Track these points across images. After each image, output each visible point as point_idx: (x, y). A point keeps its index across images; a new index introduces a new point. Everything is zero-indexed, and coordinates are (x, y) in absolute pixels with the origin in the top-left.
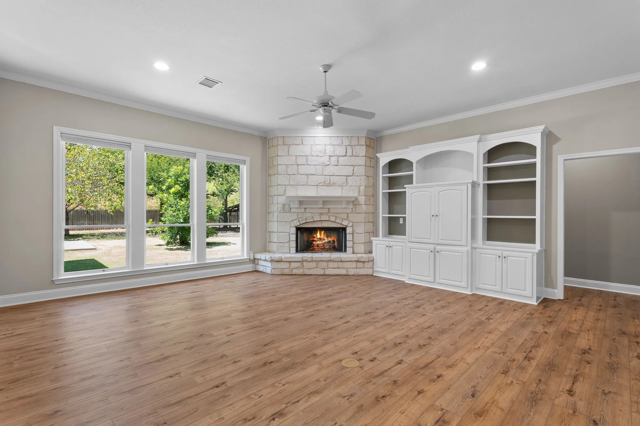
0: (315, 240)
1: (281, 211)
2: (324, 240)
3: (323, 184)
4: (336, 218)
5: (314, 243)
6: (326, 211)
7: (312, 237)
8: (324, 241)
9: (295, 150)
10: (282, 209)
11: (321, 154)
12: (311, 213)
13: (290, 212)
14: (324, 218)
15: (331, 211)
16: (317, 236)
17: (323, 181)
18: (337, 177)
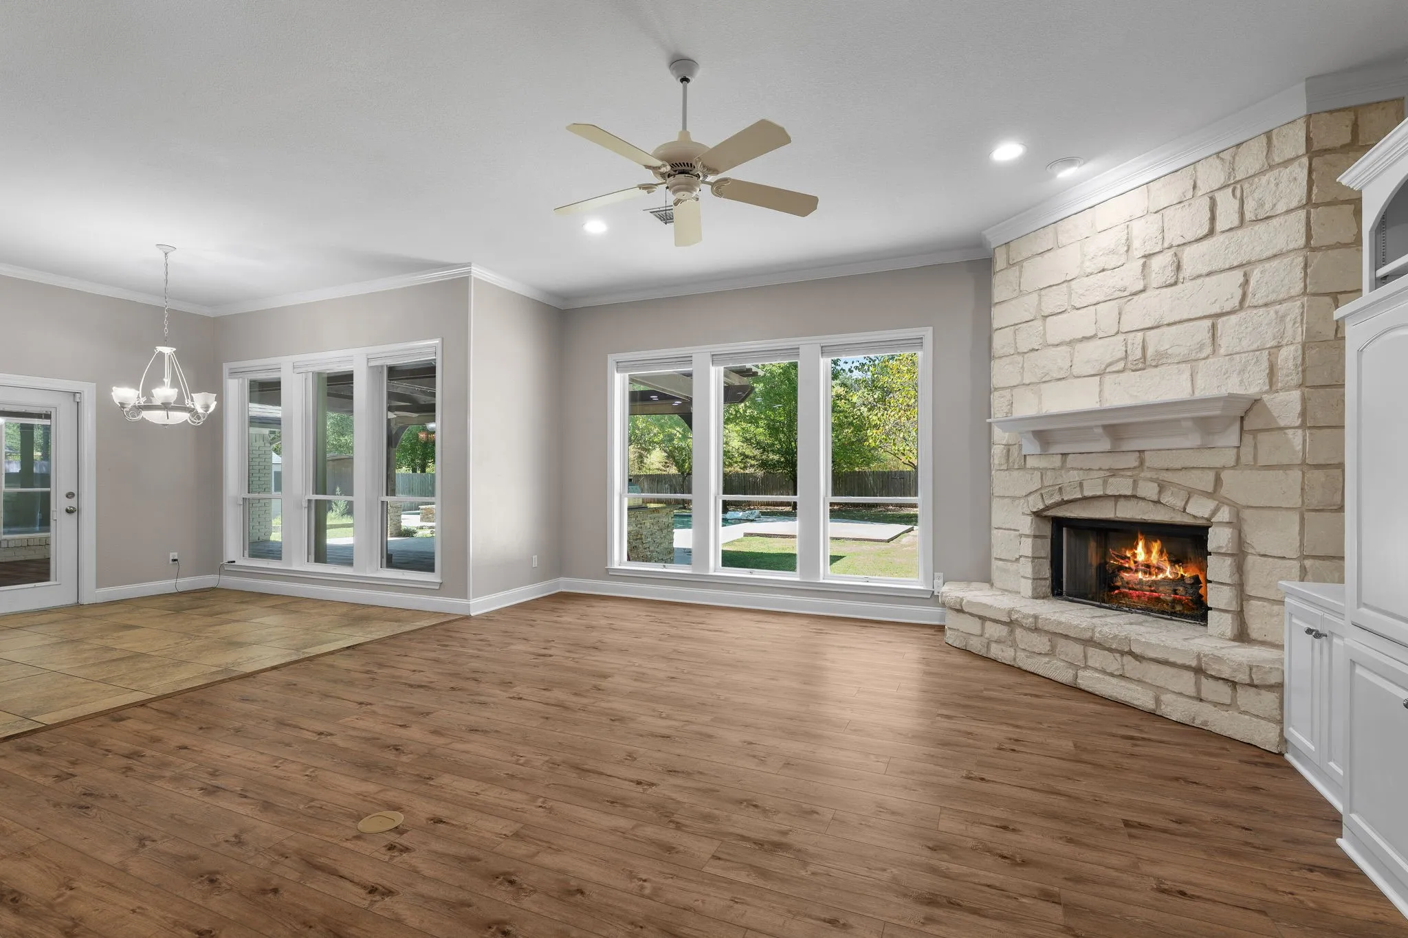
0: (1127, 565)
1: (1000, 465)
2: (1160, 570)
3: (1120, 366)
4: (1162, 488)
5: (1126, 575)
6: (1132, 461)
7: (1117, 556)
8: (1161, 576)
9: (1038, 272)
10: (1003, 461)
11: (1113, 261)
12: (1081, 469)
13: (1023, 468)
14: (1121, 486)
15: (1150, 460)
16: (1134, 555)
17: (1121, 354)
18: (1174, 327)
